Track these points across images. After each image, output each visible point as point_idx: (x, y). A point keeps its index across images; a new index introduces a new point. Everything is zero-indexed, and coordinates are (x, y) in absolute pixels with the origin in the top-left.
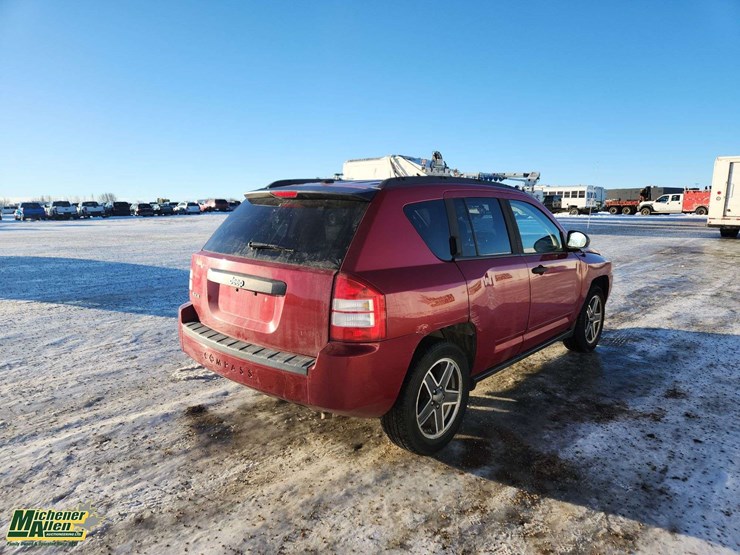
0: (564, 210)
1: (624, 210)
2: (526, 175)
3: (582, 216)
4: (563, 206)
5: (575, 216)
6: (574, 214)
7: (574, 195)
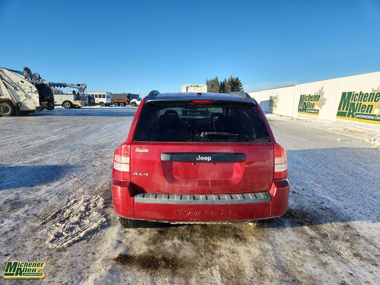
0: (97, 104)
1: (121, 104)
2: (79, 85)
3: (107, 107)
4: (96, 102)
5: (104, 107)
6: (103, 106)
7: (100, 96)
